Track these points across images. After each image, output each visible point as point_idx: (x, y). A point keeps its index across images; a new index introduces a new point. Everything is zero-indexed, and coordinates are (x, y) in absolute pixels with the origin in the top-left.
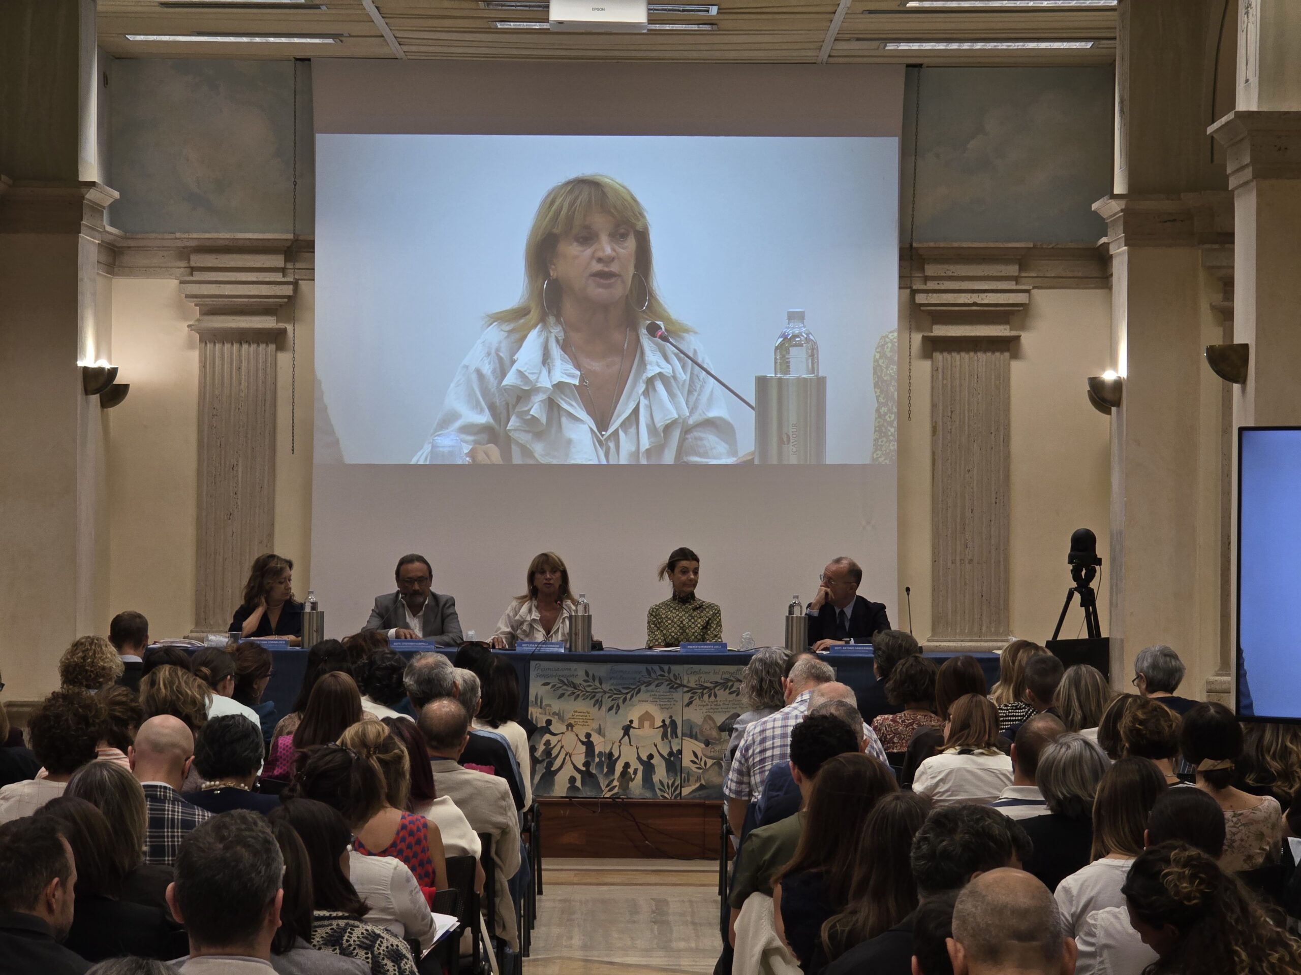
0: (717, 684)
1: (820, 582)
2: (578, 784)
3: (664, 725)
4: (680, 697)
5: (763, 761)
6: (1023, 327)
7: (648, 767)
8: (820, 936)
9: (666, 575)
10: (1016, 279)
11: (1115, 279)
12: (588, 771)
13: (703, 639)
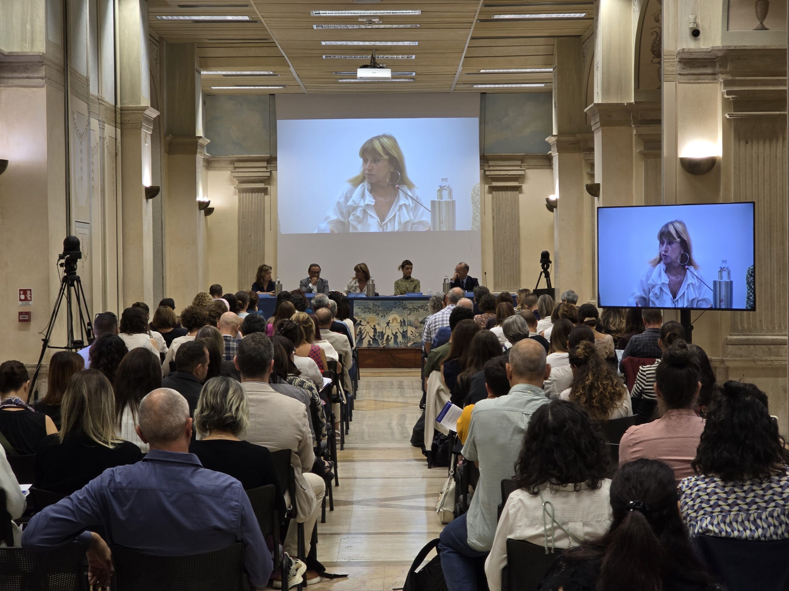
0: (419, 307)
1: (454, 271)
2: (371, 342)
3: (401, 322)
4: (406, 312)
5: (435, 329)
6: (523, 183)
7: (396, 337)
8: (457, 380)
9: (401, 269)
10: (520, 166)
11: (554, 165)
12: (375, 338)
13: (414, 292)
